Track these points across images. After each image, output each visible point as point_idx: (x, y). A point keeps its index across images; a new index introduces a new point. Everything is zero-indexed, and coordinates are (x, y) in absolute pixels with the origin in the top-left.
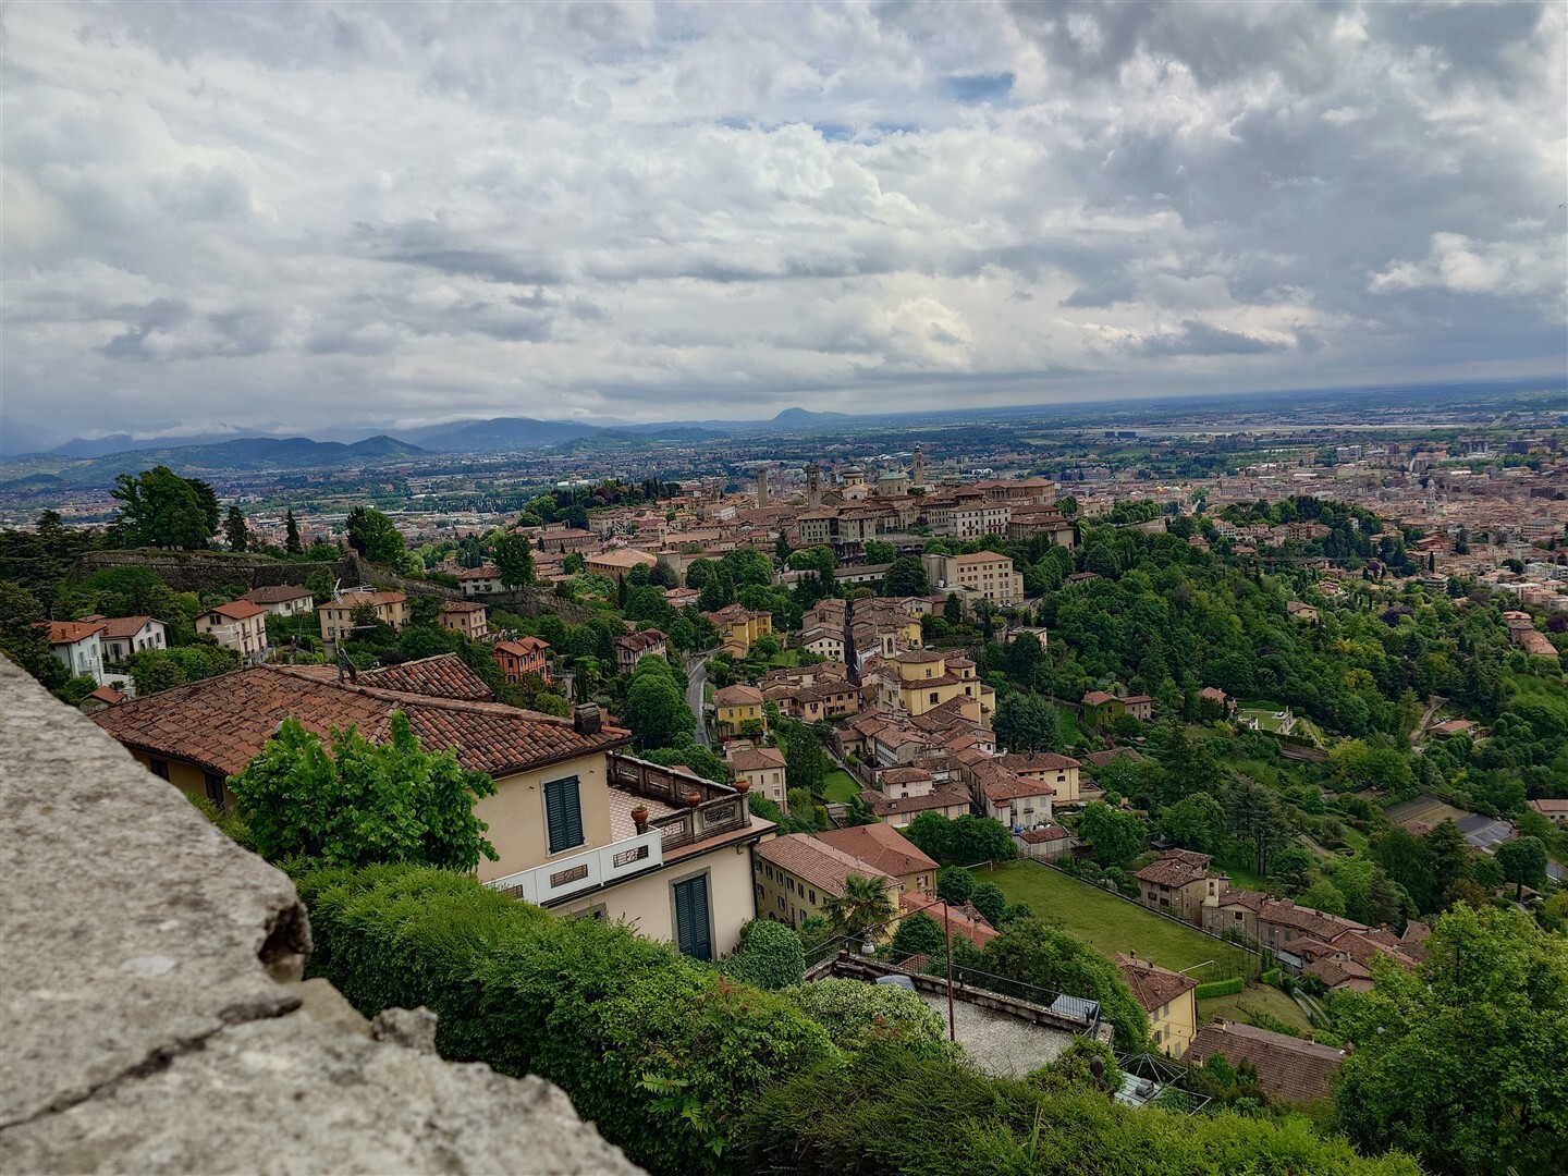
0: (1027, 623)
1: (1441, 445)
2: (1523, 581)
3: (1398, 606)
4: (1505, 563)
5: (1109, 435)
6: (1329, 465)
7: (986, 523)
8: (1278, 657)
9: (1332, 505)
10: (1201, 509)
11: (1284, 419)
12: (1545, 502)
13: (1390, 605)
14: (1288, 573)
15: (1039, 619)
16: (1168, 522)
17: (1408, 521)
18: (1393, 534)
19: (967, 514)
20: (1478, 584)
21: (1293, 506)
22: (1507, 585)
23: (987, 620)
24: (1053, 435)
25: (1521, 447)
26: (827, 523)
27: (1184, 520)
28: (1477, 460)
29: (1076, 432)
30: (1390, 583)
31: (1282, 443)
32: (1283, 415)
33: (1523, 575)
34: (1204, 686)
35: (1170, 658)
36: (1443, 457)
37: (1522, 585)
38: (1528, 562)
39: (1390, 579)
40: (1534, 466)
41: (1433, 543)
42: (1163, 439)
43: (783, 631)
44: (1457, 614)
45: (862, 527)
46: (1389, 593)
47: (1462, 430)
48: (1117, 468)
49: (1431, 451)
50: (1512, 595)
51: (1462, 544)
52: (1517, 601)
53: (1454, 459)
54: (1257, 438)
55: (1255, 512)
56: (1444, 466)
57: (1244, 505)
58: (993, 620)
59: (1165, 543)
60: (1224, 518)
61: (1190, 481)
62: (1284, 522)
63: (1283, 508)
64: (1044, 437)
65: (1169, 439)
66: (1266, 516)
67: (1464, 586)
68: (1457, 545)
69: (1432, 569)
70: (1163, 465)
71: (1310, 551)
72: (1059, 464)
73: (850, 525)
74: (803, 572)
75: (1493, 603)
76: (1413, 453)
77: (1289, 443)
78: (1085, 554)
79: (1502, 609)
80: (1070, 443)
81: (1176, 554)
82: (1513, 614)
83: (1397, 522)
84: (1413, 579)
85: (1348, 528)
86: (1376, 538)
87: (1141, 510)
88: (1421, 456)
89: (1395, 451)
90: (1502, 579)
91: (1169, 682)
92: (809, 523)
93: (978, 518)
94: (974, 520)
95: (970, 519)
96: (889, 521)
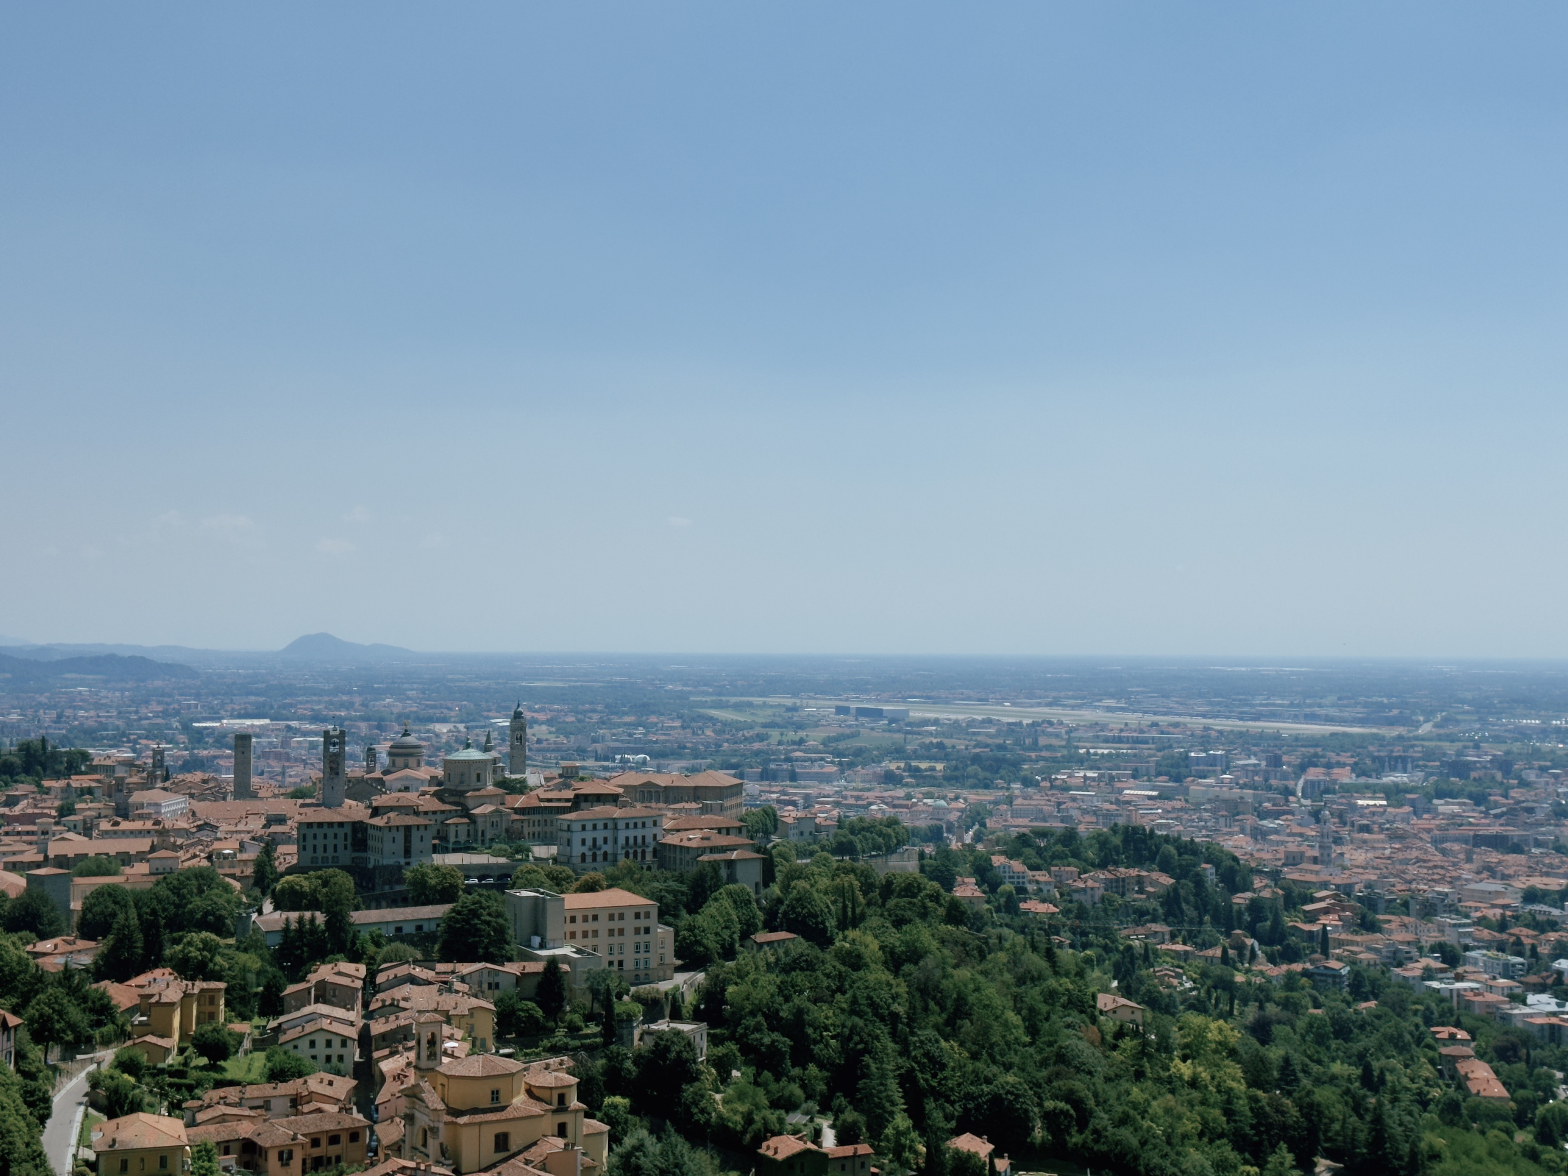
0: (676, 1015)
1: (1345, 758)
2: (1459, 978)
3: (1271, 1009)
4: (1433, 950)
5: (840, 710)
6: (1178, 779)
7: (621, 841)
8: (1079, 1085)
9: (1176, 841)
10: (978, 838)
11: (1111, 702)
12: (1494, 857)
13: (1261, 1007)
14: (1106, 948)
15: (696, 1009)
16: (922, 856)
17: (1291, 874)
18: (1266, 894)
20: (1394, 980)
21: (1117, 840)
22: (1435, 984)
23: (608, 1006)
24: (750, 705)
25: (1460, 768)
26: (348, 830)
27: (946, 854)
28: (1396, 785)
29: (789, 702)
30: (1261, 973)
31: (1107, 740)
32: (1112, 696)
33: (1460, 970)
34: (958, 1132)
35: (907, 1080)
36: (1346, 776)
37: (1459, 985)
38: (1467, 948)
39: (1263, 966)
40: (1479, 799)
41: (1326, 911)
42: (926, 722)
43: (244, 1018)
44: (1362, 1027)
45: (408, 841)
46: (1260, 988)
47: (1375, 736)
48: (851, 765)
49: (1329, 766)
50: (1442, 1000)
51: (1370, 916)
52: (1451, 1010)
53: (1362, 780)
54: (1070, 731)
55: (1059, 847)
56: (1348, 790)
57: (1043, 834)
58: (618, 1008)
59: (910, 889)
60: (1011, 855)
61: (965, 793)
62: (1103, 865)
63: (1102, 842)
64: (737, 707)
65: (936, 722)
66: (1076, 855)
67: (1373, 982)
68: (1363, 917)
69: (1325, 953)
70: (923, 765)
71: (1141, 916)
72: (757, 753)
73: (388, 836)
74: (294, 915)
75: (1415, 1012)
76: (1302, 768)
77: (1119, 740)
78: (780, 901)
79: (1429, 1021)
80: (778, 720)
81: (925, 907)
82: (1444, 1032)
83: (1275, 875)
84: (1297, 967)
85: (1199, 882)
86: (1241, 899)
87: (880, 834)
88: (1314, 774)
89: (1276, 762)
90: (1429, 974)
91: (902, 1121)
92: (315, 830)
93: (606, 833)
94: (601, 835)
95: (595, 834)
96: (458, 833)
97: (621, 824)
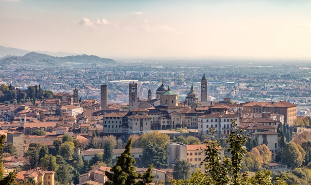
7: (222, 126)
19: (210, 120)
26: (121, 120)
45: (141, 125)
73: (134, 122)
92: (109, 120)
93: (216, 123)
94: (214, 124)
95: (212, 123)
96: (164, 122)
97: (222, 120)
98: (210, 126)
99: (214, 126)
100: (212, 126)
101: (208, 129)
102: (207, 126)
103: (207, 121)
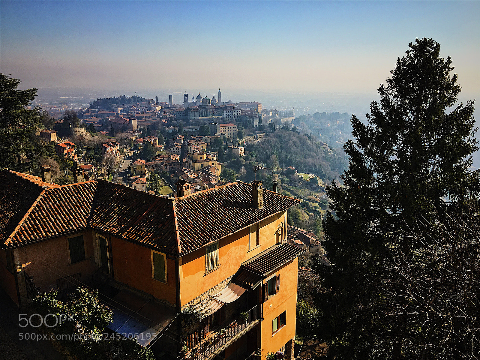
26: (184, 112)
45: (195, 114)
73: (191, 113)
92: (178, 112)
93: (231, 113)
94: (229, 113)
95: (228, 113)
96: (204, 113)
97: (233, 111)
98: (227, 115)
99: (229, 115)
100: (228, 114)
101: (227, 116)
102: (226, 115)
103: (226, 112)
